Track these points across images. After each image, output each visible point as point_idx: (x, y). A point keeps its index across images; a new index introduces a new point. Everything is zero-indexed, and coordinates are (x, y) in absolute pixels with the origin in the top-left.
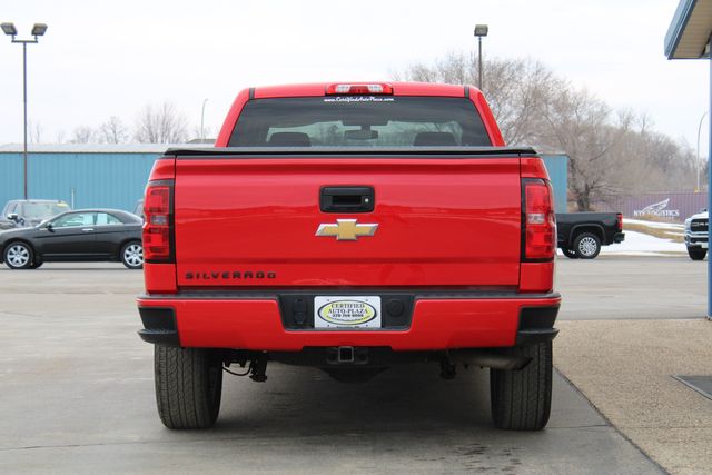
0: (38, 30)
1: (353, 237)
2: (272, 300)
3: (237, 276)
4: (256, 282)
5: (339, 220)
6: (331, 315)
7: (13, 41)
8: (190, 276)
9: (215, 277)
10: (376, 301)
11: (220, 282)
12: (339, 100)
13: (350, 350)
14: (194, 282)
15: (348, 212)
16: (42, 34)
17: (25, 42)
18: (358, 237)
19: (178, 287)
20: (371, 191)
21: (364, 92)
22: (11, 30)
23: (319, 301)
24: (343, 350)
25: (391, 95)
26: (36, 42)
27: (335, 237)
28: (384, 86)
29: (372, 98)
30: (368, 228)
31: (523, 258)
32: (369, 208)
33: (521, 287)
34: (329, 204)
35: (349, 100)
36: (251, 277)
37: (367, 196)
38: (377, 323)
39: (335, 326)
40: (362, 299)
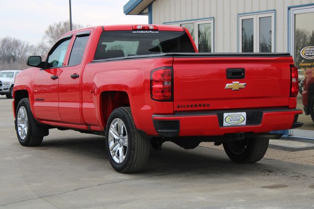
1: (238, 89)
2: (214, 115)
3: (196, 106)
4: (202, 108)
5: (233, 82)
6: (229, 120)
8: (178, 107)
9: (188, 107)
10: (244, 114)
11: (189, 109)
12: (138, 32)
14: (180, 109)
15: (236, 79)
18: (240, 88)
19: (174, 111)
20: (243, 69)
21: (147, 29)
23: (225, 115)
24: (240, 134)
25: (157, 30)
27: (231, 89)
28: (154, 26)
29: (150, 31)
30: (242, 85)
31: (291, 95)
32: (243, 77)
33: (290, 106)
34: (230, 76)
35: (142, 32)
36: (201, 106)
37: (243, 72)
38: (244, 123)
39: (230, 125)
40: (239, 113)
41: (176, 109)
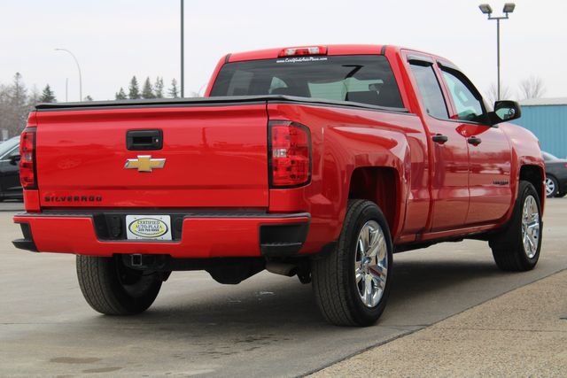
0: (509, 8)
1: (148, 169)
2: (89, 218)
3: (77, 199)
4: (89, 203)
5: (139, 156)
6: (137, 229)
7: (489, 18)
8: (47, 200)
9: (63, 200)
10: (167, 219)
11: (66, 204)
12: (287, 60)
13: (139, 257)
14: (50, 204)
15: (144, 150)
16: (511, 11)
17: (498, 19)
18: (153, 169)
19: (41, 207)
20: (160, 133)
21: (306, 54)
22: (486, 10)
23: (129, 219)
24: (135, 257)
25: (325, 55)
26: (507, 18)
27: (137, 169)
28: (321, 48)
29: (312, 58)
30: (159, 162)
31: (271, 185)
32: (159, 147)
33: (270, 209)
34: (131, 144)
35: (294, 60)
36: (86, 200)
37: (157, 137)
38: (168, 236)
39: (140, 238)
40: (157, 217)
41: (44, 204)
